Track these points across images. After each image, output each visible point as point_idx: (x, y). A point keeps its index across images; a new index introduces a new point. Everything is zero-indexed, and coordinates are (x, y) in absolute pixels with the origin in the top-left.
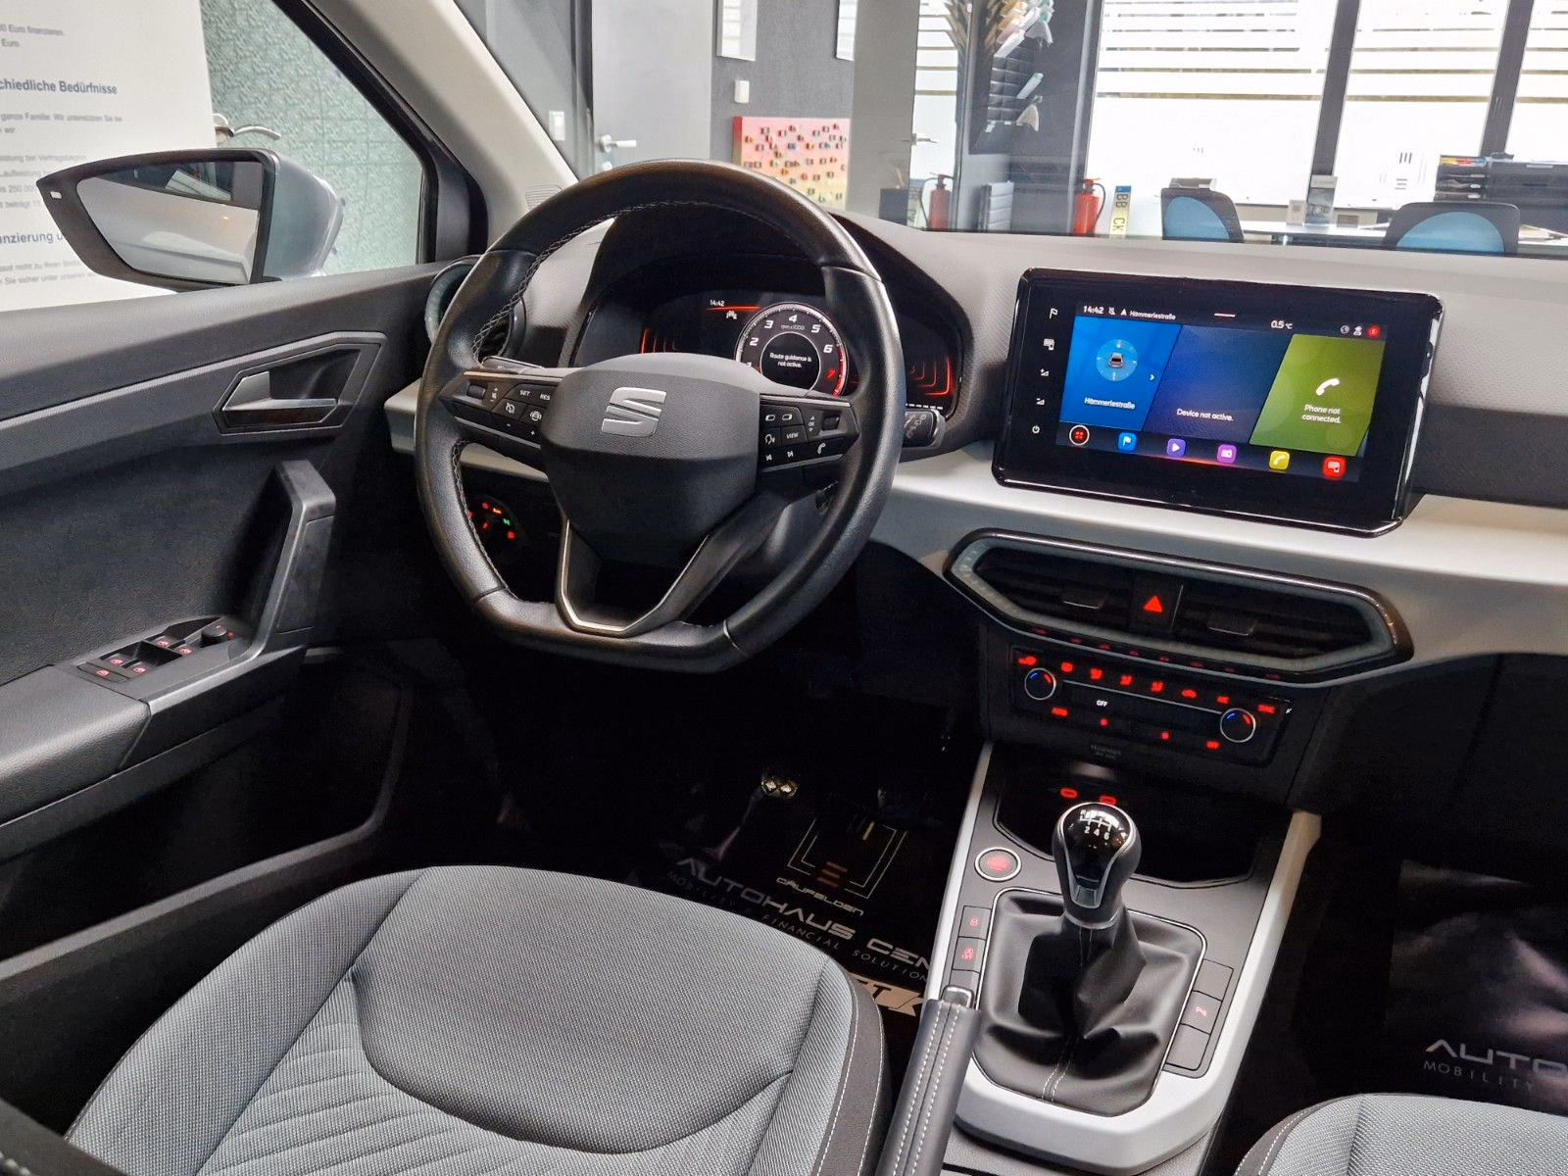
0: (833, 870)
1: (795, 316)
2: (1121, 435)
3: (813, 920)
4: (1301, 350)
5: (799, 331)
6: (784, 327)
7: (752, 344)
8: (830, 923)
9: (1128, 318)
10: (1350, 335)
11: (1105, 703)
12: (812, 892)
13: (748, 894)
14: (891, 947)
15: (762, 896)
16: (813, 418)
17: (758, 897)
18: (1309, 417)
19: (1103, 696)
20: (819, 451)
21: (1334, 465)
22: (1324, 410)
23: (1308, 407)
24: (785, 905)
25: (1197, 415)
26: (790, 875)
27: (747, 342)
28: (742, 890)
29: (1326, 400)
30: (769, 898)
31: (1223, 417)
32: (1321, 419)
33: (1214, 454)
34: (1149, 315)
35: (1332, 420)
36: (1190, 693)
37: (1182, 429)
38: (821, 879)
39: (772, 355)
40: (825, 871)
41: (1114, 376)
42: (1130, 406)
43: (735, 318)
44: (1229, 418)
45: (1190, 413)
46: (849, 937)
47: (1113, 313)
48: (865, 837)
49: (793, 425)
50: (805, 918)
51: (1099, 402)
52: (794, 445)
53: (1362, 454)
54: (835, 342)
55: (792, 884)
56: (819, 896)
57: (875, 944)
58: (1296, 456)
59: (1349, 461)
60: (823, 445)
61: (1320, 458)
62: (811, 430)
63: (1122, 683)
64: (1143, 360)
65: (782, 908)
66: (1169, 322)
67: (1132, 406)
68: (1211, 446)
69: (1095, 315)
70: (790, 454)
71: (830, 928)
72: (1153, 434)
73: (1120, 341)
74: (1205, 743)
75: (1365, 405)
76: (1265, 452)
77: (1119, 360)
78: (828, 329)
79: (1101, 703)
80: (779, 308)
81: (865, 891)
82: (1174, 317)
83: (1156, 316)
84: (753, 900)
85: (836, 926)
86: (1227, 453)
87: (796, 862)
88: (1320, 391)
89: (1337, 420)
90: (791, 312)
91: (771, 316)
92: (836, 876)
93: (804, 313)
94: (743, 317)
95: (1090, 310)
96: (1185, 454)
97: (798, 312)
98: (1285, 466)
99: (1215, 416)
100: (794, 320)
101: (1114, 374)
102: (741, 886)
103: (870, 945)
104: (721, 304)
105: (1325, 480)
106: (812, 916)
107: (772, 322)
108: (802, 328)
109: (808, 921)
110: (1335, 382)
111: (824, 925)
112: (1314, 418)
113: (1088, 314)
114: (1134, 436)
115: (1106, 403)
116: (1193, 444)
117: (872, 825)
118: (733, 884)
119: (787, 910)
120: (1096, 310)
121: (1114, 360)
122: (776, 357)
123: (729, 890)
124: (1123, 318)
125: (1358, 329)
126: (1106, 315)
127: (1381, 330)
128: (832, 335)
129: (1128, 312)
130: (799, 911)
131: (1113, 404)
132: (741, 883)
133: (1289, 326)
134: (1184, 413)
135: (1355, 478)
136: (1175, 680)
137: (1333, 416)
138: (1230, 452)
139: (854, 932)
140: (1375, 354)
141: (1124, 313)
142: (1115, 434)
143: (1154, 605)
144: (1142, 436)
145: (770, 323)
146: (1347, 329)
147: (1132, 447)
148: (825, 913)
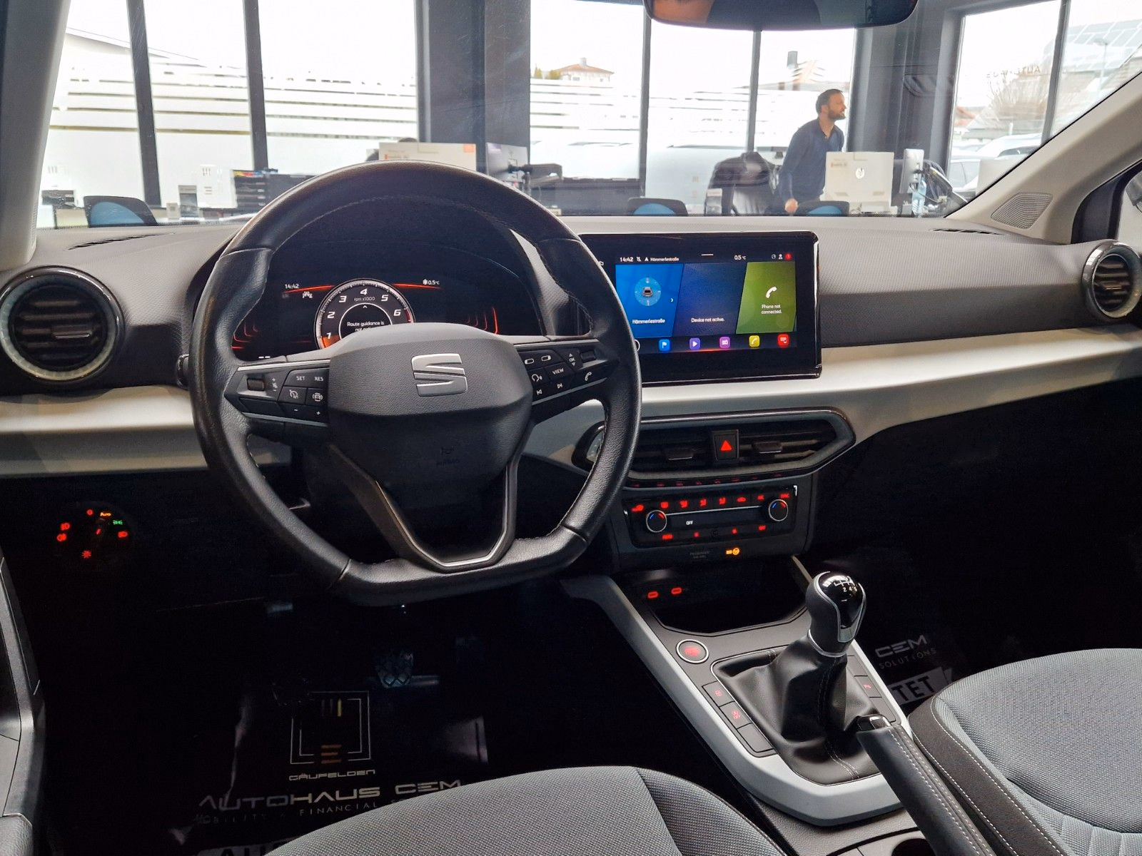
0: (330, 752)
1: (366, 290)
2: (660, 341)
3: (340, 796)
4: (754, 272)
5: (372, 302)
6: (356, 300)
7: (329, 317)
8: (355, 791)
9: (650, 262)
10: (777, 259)
11: (692, 522)
12: (325, 775)
13: (272, 801)
14: (413, 785)
15: (286, 797)
16: (571, 355)
17: (283, 800)
18: (765, 312)
19: (689, 517)
20: (586, 379)
21: (783, 339)
22: (772, 307)
23: (764, 306)
24: (310, 795)
25: (703, 320)
26: (299, 770)
27: (324, 316)
28: (266, 800)
29: (771, 301)
30: (292, 796)
31: (718, 319)
32: (772, 312)
33: (718, 344)
34: (662, 260)
35: (777, 312)
36: (742, 499)
37: (697, 331)
38: (324, 762)
39: (349, 324)
40: (323, 754)
41: (648, 303)
42: (662, 321)
43: (311, 297)
44: (722, 320)
45: (699, 320)
46: (378, 794)
47: (640, 260)
48: (340, 714)
49: (554, 364)
50: (334, 796)
51: (642, 322)
52: (560, 378)
53: (796, 330)
54: (403, 307)
55: (304, 776)
56: (332, 775)
57: (400, 790)
58: (762, 336)
59: (790, 334)
60: (590, 374)
61: (775, 336)
62: (574, 364)
63: (702, 505)
64: (664, 290)
65: (309, 798)
66: (676, 262)
67: (664, 321)
68: (715, 340)
69: (628, 263)
70: (559, 386)
71: (358, 794)
72: (679, 338)
73: (647, 279)
74: (758, 528)
75: (791, 301)
76: (746, 337)
77: (649, 291)
78: (395, 298)
79: (689, 523)
80: (351, 285)
81: (365, 754)
82: (678, 259)
83: (667, 260)
84: (281, 804)
85: (361, 791)
86: (725, 342)
87: (296, 758)
88: (768, 296)
89: (780, 312)
90: (361, 287)
91: (344, 292)
92: (336, 754)
93: (374, 286)
94: (319, 297)
95: (624, 260)
96: (701, 347)
97: (367, 286)
98: (758, 344)
99: (714, 320)
100: (365, 293)
101: (648, 301)
102: (263, 799)
103: (398, 792)
104: (296, 287)
105: (780, 349)
106: (337, 793)
107: (345, 297)
108: (373, 298)
109: (338, 798)
110: (774, 289)
111: (352, 795)
112: (768, 312)
113: (623, 262)
114: (668, 340)
115: (646, 322)
116: (705, 341)
117: (340, 703)
118: (253, 800)
119: (314, 798)
120: (628, 259)
121: (647, 291)
122: (353, 325)
123: (253, 806)
124: (647, 263)
125: (781, 255)
126: (635, 262)
127: (792, 256)
128: (399, 301)
129: (649, 259)
130: (324, 793)
131: (651, 321)
132: (261, 796)
133: (744, 257)
134: (695, 320)
135: (795, 345)
136: (731, 494)
137: (776, 310)
138: (727, 341)
139: (378, 788)
140: (789, 271)
141: (647, 259)
142: (656, 341)
143: (726, 447)
144: (673, 340)
145: (344, 299)
146: (775, 256)
147: (668, 348)
148: (347, 786)
